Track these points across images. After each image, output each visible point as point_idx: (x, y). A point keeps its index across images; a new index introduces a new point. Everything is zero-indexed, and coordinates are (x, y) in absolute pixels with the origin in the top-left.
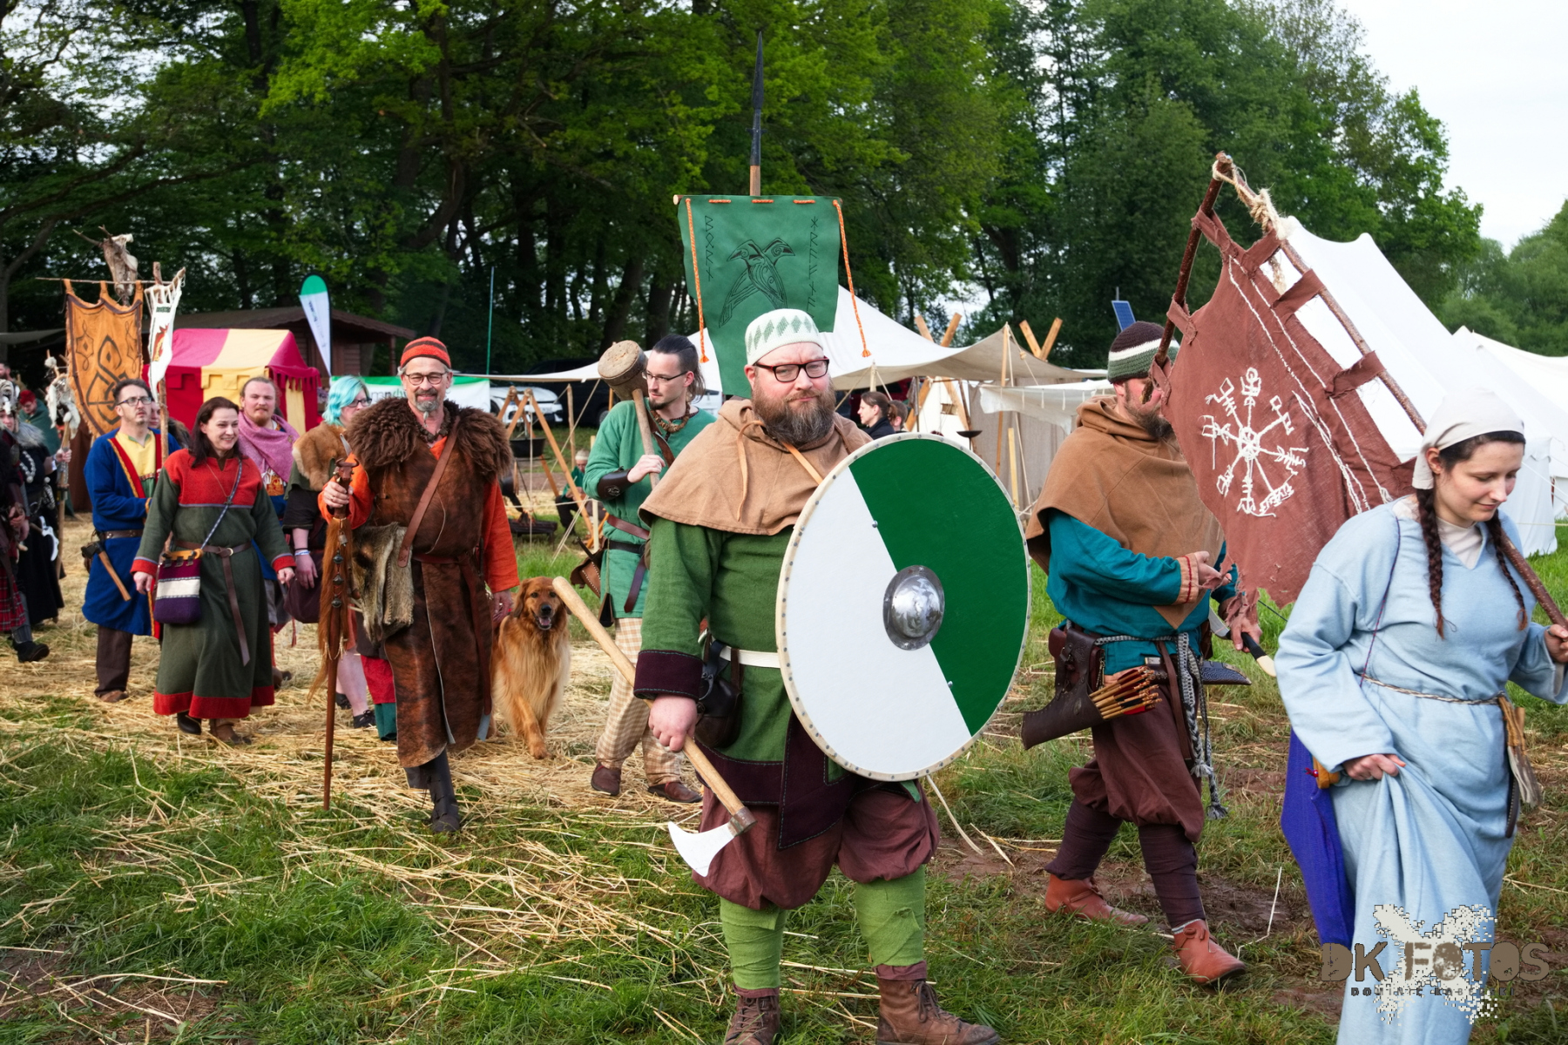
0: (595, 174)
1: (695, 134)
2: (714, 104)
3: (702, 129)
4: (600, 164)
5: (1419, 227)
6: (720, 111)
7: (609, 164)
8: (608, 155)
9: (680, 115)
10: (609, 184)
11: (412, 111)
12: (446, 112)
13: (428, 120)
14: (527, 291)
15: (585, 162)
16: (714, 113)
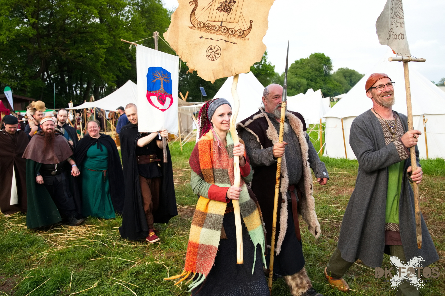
0: (78, 61)
1: (102, 51)
2: (106, 44)
3: (103, 50)
4: (79, 58)
5: (263, 70)
6: (108, 46)
7: (82, 58)
8: (81, 56)
9: (98, 47)
10: (82, 63)
11: (30, 46)
12: (39, 46)
13: (35, 48)
14: (64, 89)
15: (75, 58)
16: (106, 46)
